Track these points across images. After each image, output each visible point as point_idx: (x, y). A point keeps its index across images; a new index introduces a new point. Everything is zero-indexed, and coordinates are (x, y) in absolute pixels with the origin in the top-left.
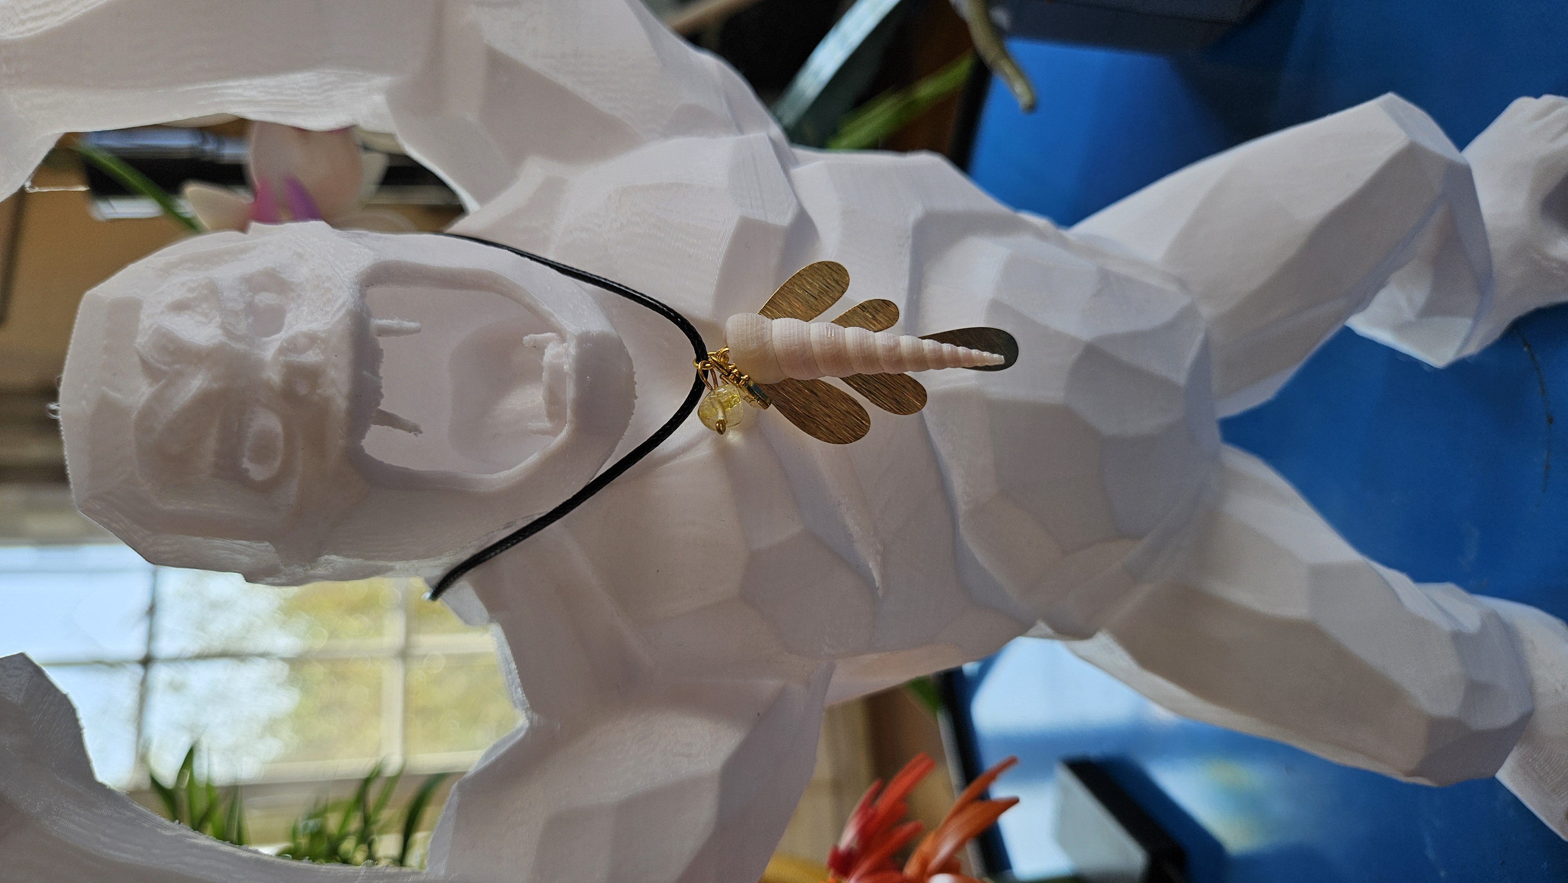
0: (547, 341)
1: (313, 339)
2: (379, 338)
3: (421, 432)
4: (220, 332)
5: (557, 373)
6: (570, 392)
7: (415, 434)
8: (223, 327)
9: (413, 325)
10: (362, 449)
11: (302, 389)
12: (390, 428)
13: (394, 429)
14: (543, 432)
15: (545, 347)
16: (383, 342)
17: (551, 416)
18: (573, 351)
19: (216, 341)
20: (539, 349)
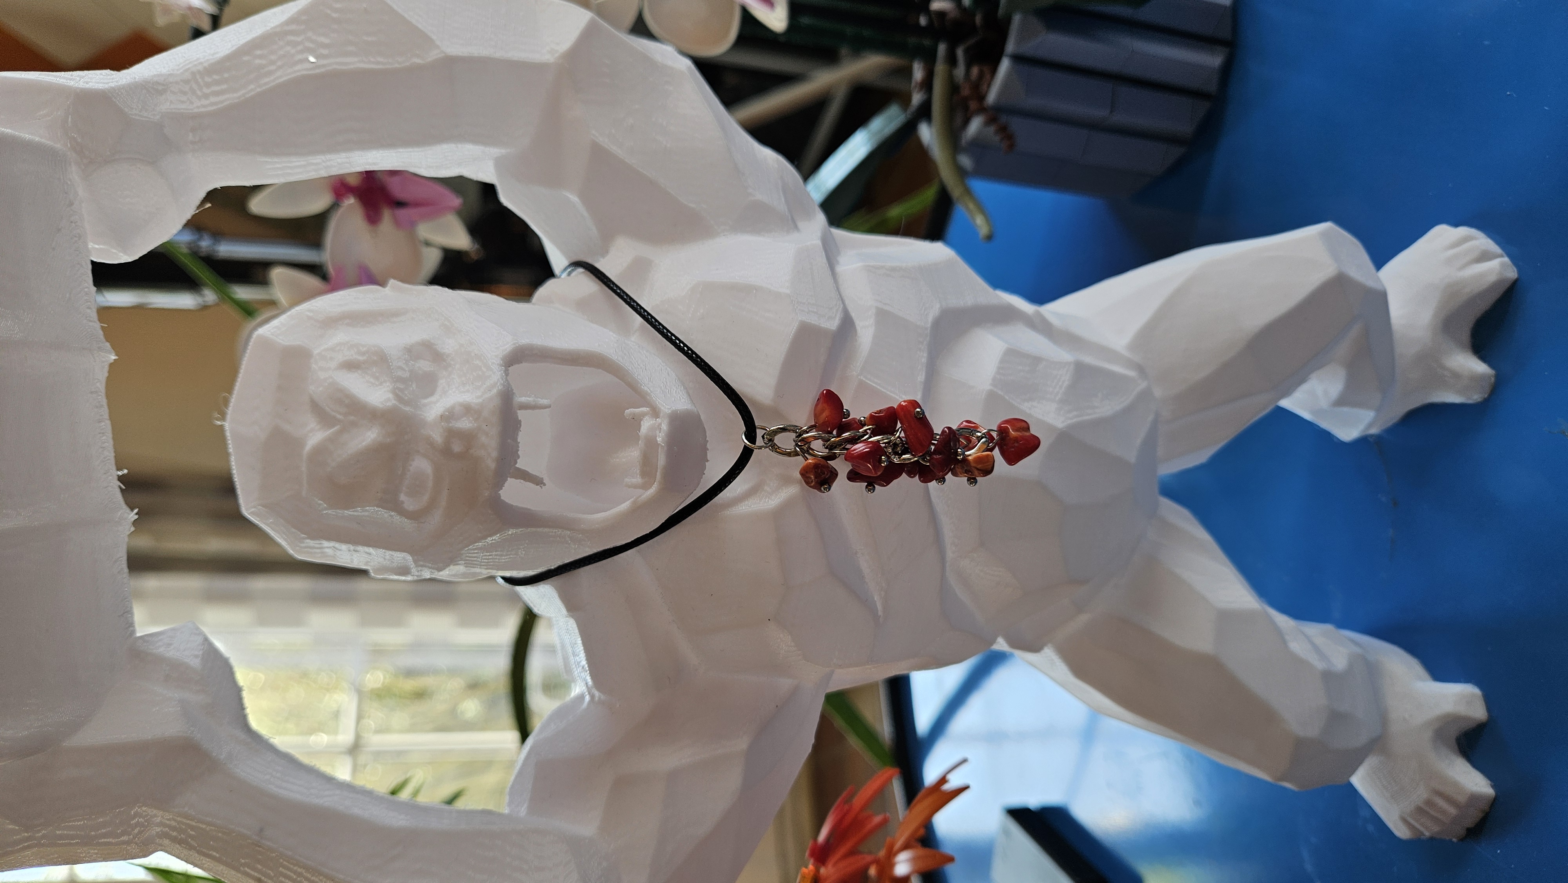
0: (644, 415)
1: (468, 409)
2: (518, 411)
3: (545, 485)
4: (391, 396)
5: (651, 442)
6: (661, 460)
7: (540, 486)
8: (394, 392)
9: (545, 402)
10: (499, 496)
11: (457, 448)
12: (522, 481)
13: (525, 482)
14: (635, 487)
15: (641, 420)
16: (521, 414)
17: (644, 474)
18: (665, 427)
19: (389, 404)
20: (636, 421)
